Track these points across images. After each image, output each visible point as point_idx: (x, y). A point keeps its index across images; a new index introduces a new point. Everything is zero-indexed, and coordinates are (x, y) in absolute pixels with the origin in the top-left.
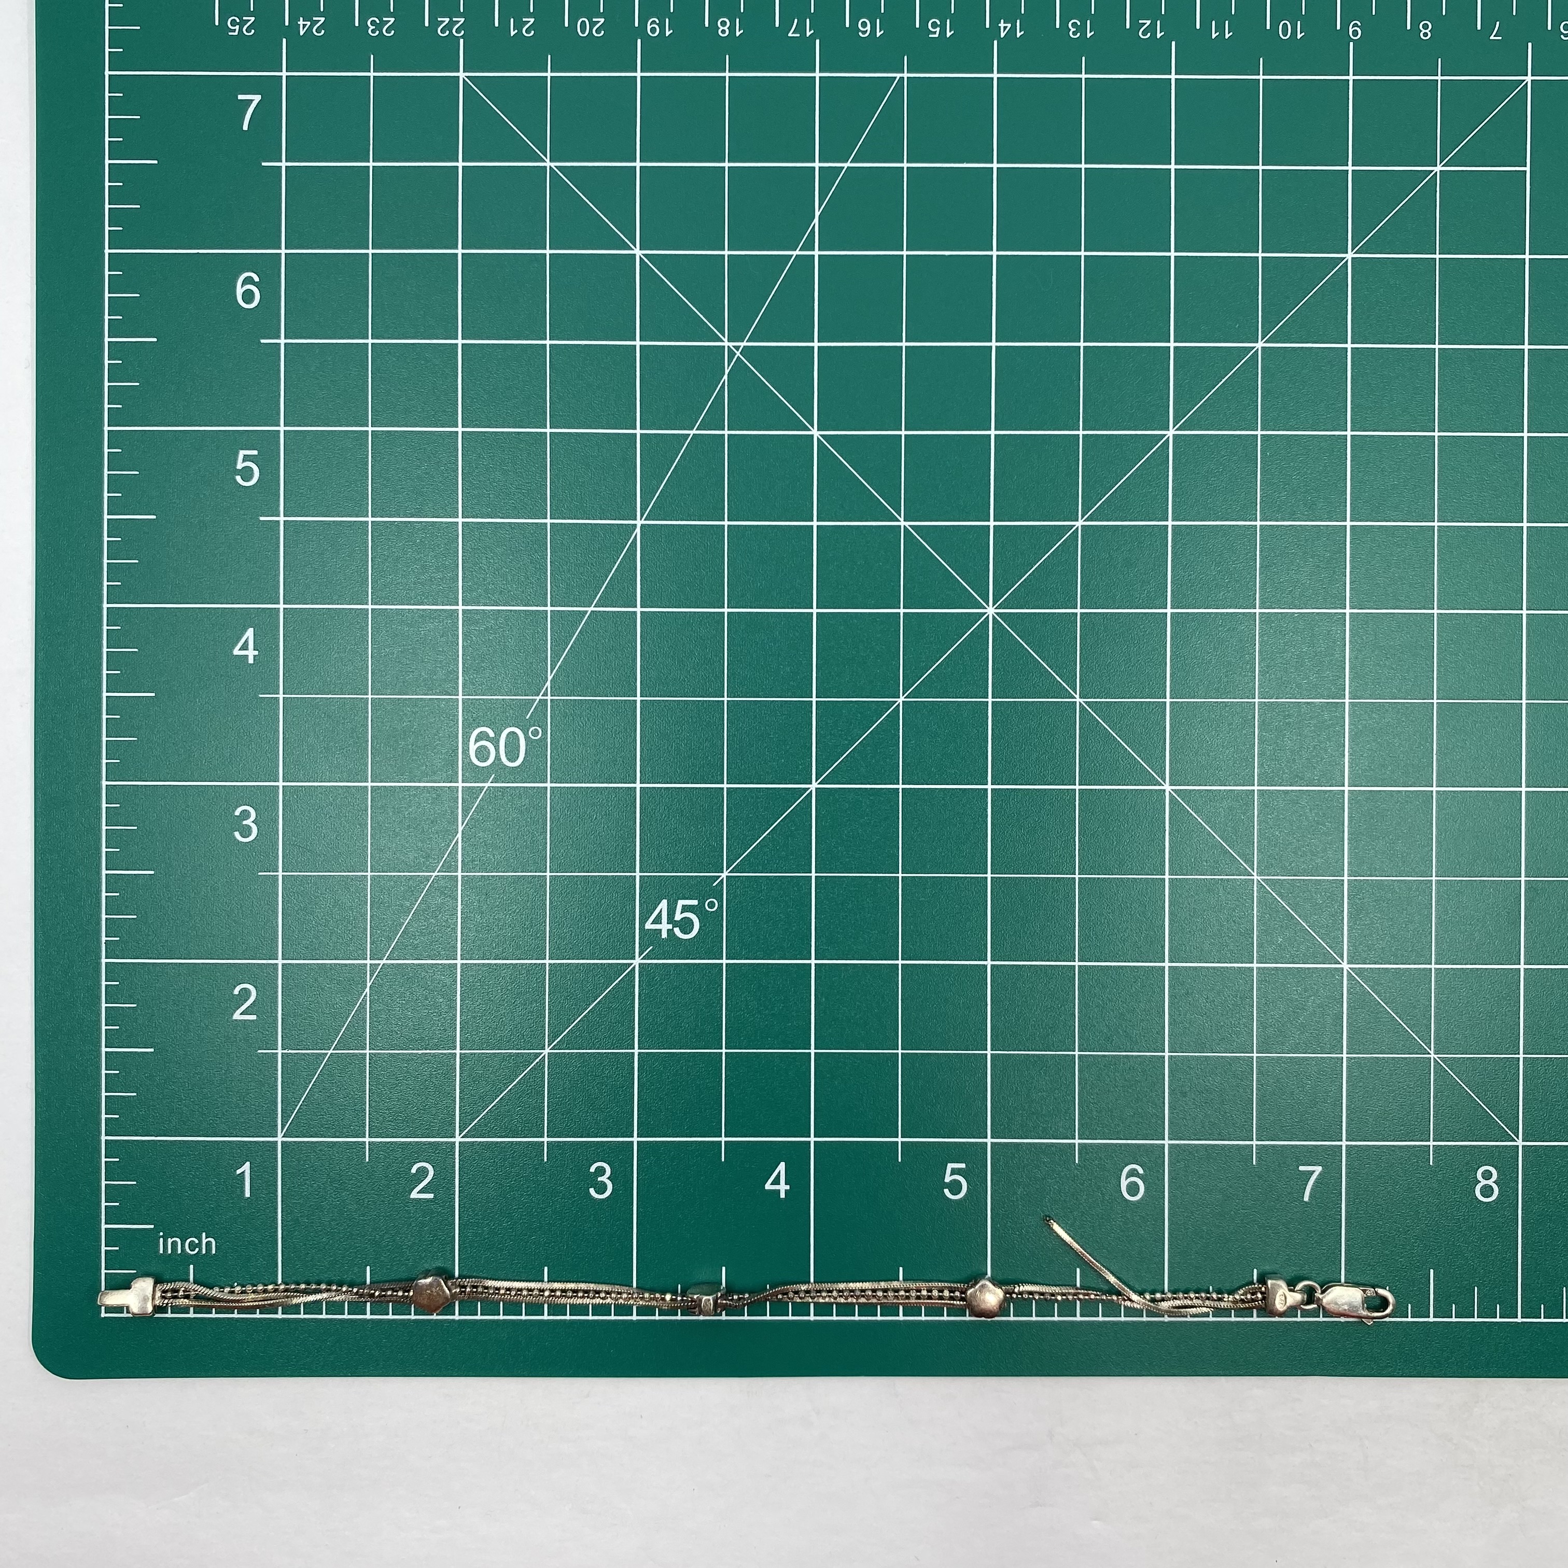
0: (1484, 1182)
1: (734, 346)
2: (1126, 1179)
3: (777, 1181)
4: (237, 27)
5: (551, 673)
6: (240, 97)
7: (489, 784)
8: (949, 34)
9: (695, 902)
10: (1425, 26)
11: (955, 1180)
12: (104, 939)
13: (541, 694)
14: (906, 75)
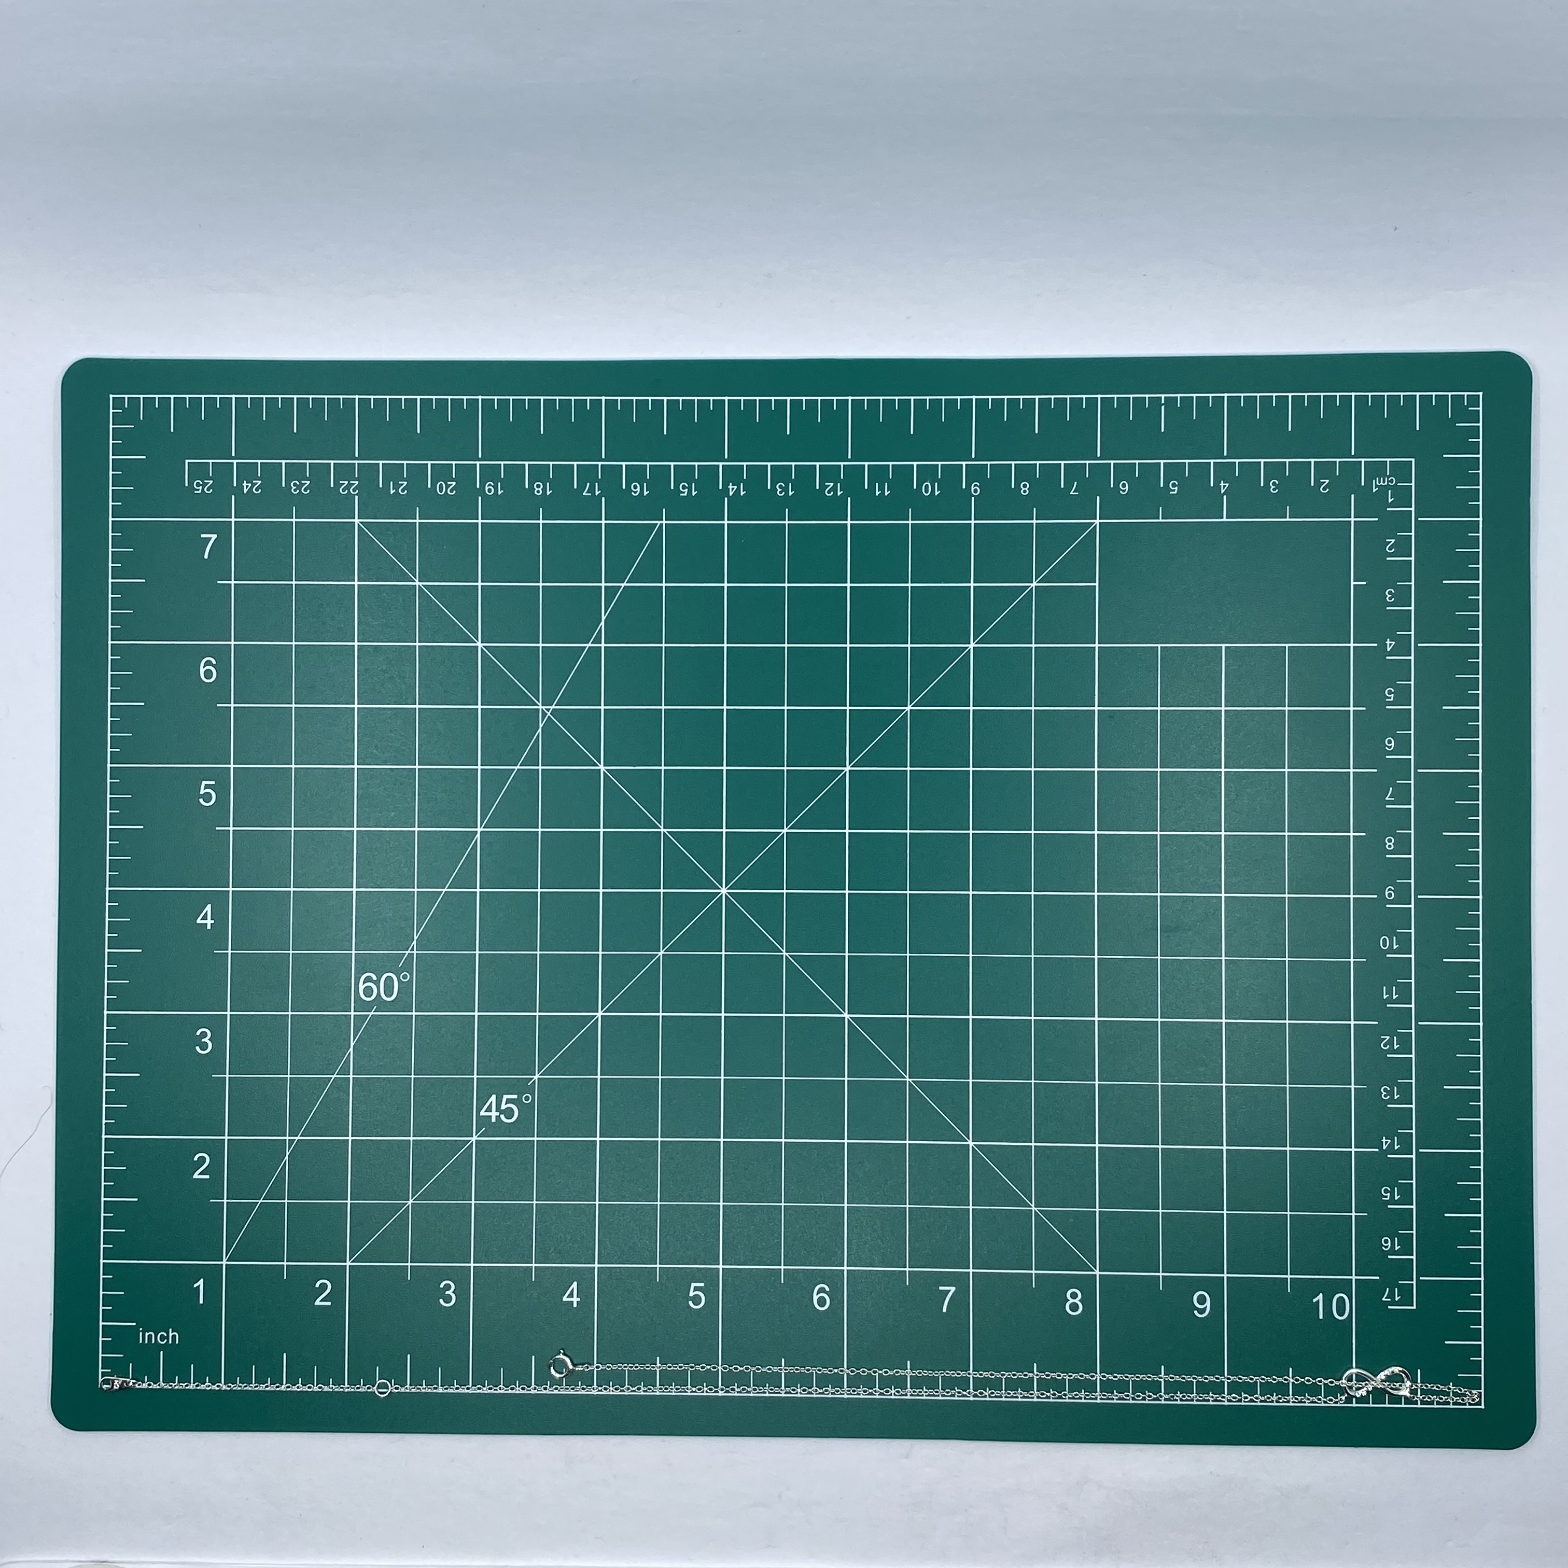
0: (1071, 1301)
1: (546, 709)
2: (817, 1294)
3: (571, 1295)
4: (201, 488)
5: (417, 935)
6: (203, 536)
7: (372, 1013)
8: (694, 493)
9: (515, 1097)
10: (1025, 486)
11: (696, 1295)
12: (104, 1121)
13: (410, 949)
14: (664, 522)
